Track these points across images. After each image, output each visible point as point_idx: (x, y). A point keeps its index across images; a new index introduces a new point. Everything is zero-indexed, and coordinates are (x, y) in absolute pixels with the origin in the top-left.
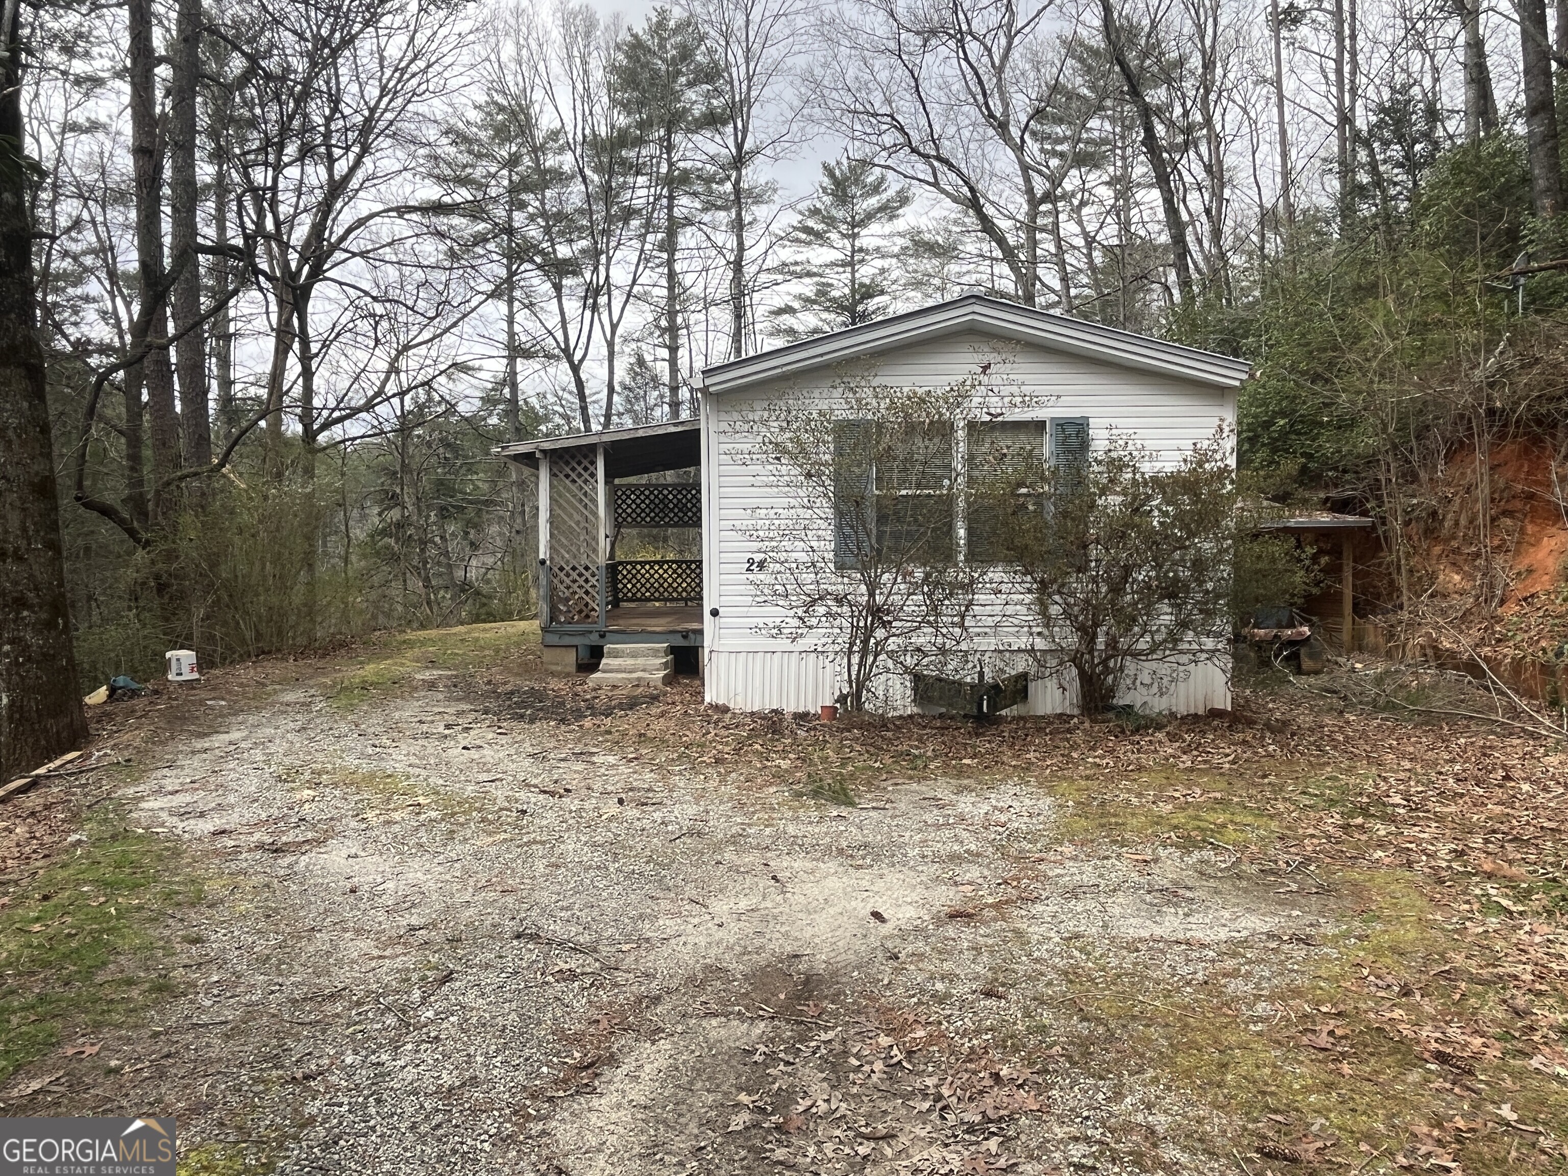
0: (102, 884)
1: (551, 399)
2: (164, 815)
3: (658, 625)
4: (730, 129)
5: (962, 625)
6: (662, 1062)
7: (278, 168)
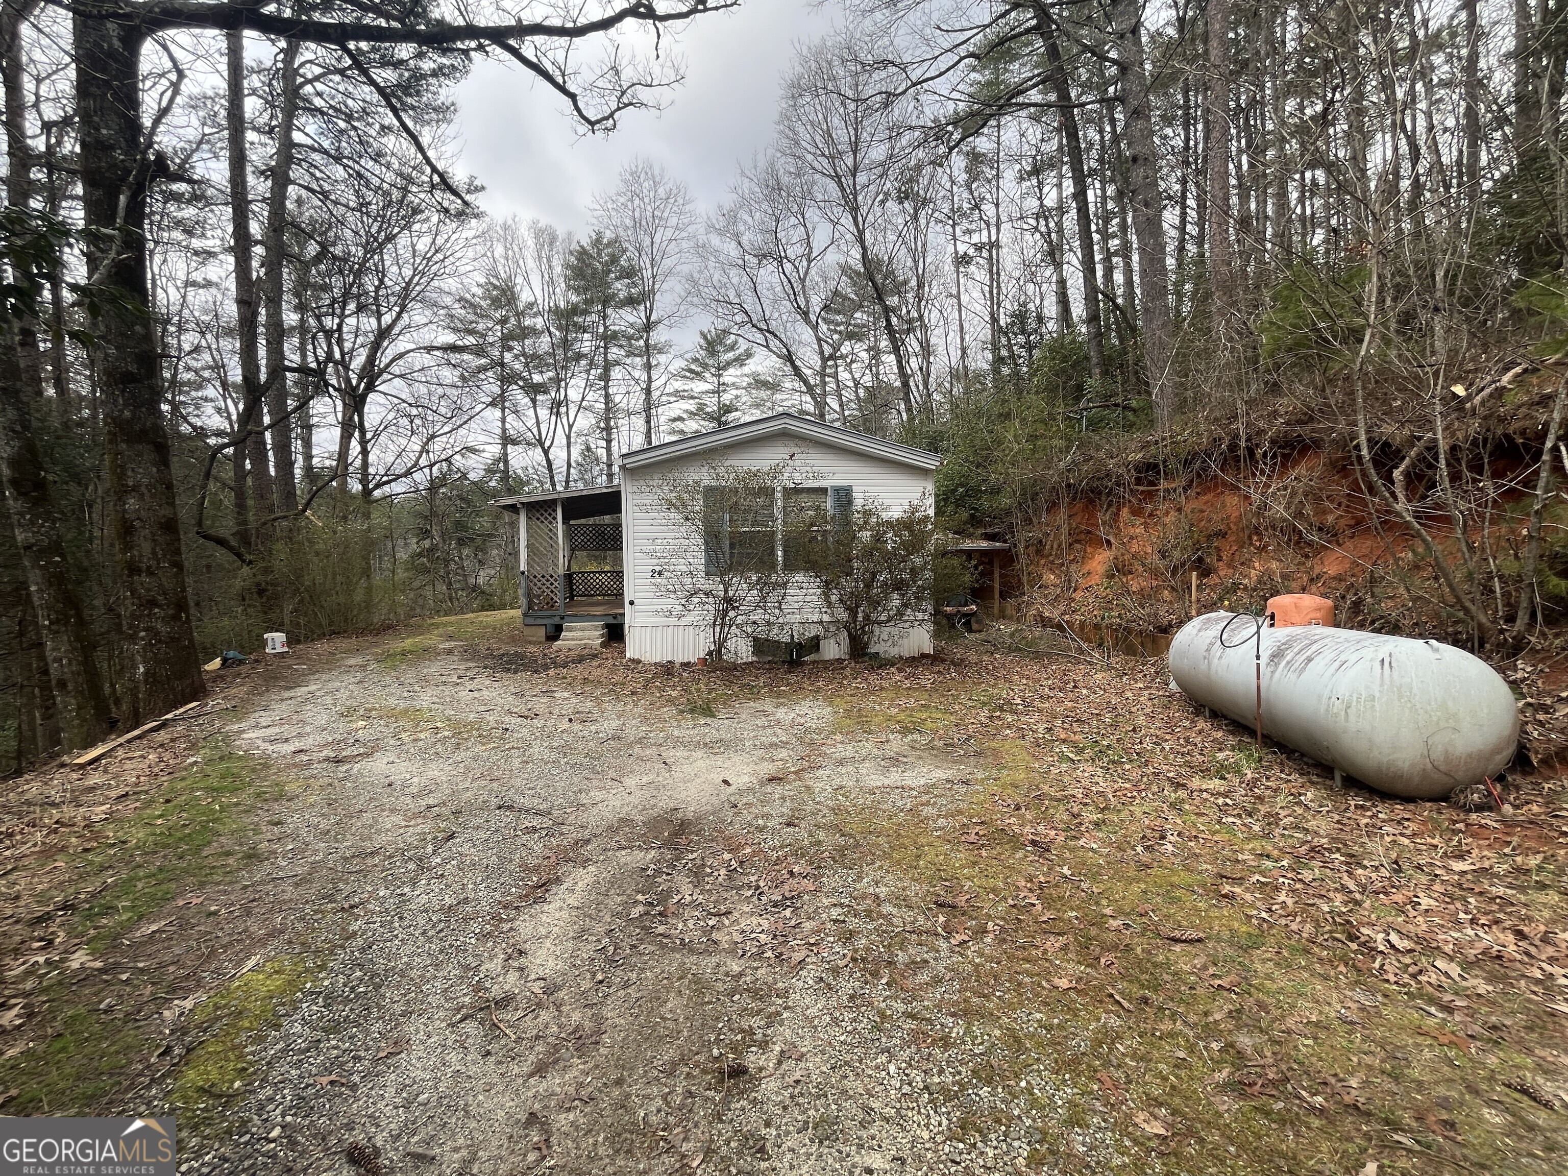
0: (210, 790)
1: (531, 471)
2: (259, 742)
3: (598, 611)
4: (642, 307)
5: (780, 608)
6: (590, 879)
7: (342, 317)
